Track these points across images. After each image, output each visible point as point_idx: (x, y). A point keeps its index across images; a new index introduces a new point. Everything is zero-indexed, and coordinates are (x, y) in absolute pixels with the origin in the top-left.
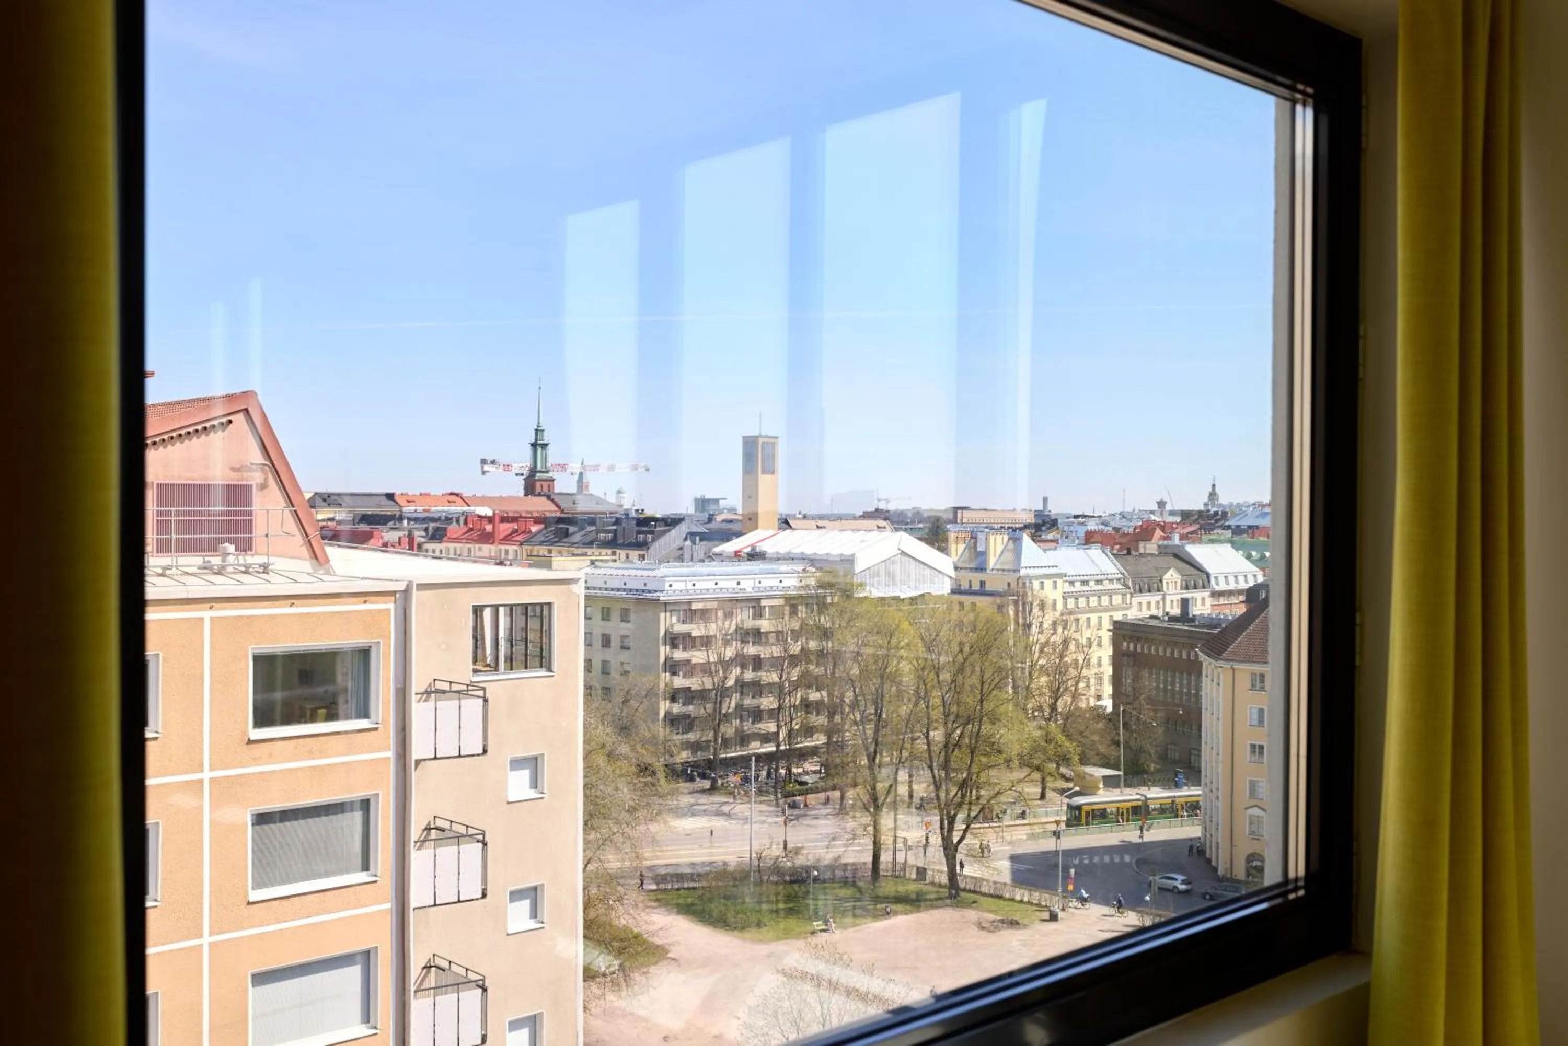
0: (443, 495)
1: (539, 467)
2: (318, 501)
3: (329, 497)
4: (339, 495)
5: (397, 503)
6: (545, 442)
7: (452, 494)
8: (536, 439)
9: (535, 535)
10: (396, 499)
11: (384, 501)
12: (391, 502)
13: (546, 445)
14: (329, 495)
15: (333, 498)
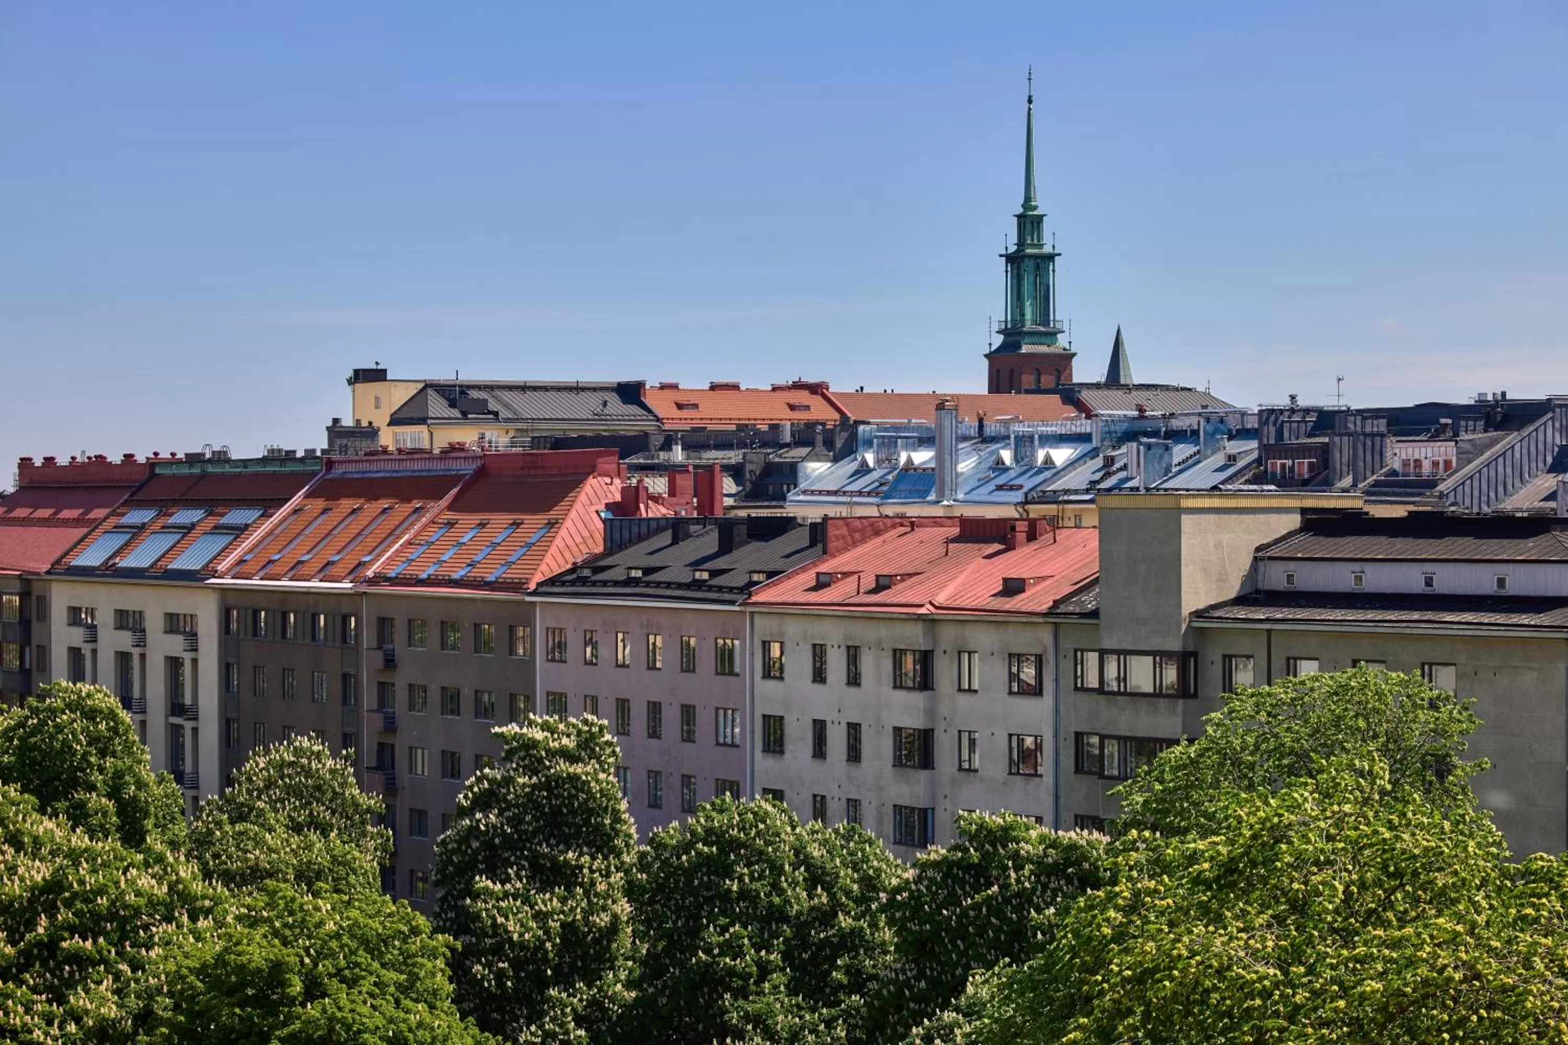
0: (775, 389)
1: (1028, 326)
2: (437, 406)
3: (463, 393)
4: (490, 388)
5: (649, 411)
6: (1047, 249)
7: (798, 386)
8: (1021, 244)
9: (1063, 469)
10: (648, 400)
11: (616, 405)
12: (634, 410)
13: (1051, 257)
14: (464, 389)
15: (474, 394)
